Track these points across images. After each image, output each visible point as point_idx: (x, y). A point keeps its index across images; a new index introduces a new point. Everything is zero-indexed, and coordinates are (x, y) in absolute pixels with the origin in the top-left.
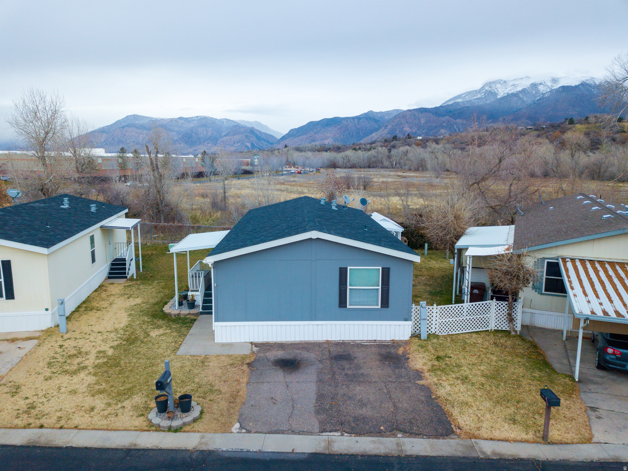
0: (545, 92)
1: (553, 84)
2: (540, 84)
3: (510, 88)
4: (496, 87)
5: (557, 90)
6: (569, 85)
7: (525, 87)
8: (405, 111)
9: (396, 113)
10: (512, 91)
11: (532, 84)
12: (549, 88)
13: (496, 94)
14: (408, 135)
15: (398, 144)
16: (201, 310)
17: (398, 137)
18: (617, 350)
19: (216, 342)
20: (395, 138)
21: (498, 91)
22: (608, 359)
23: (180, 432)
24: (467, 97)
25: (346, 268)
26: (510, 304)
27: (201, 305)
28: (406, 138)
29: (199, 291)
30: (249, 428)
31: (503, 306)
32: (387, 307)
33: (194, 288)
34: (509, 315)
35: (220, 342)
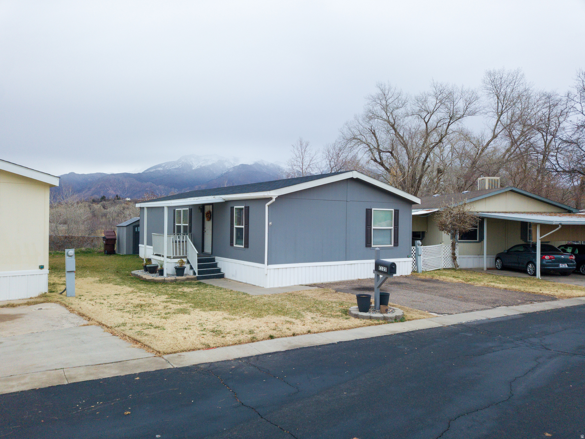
1: (235, 162)
2: (226, 161)
3: (202, 162)
4: (191, 160)
7: (214, 162)
9: (100, 177)
10: (204, 165)
11: (219, 160)
12: (232, 164)
13: (191, 166)
14: (117, 196)
15: (107, 204)
16: (197, 275)
17: (106, 198)
18: (552, 257)
19: (268, 287)
20: (103, 198)
21: (193, 163)
22: (545, 263)
23: (406, 321)
24: (167, 166)
25: (371, 210)
26: (453, 246)
27: (196, 270)
28: (115, 199)
29: (187, 257)
30: (446, 313)
31: (448, 248)
32: (397, 245)
33: (176, 254)
34: (454, 254)
35: (272, 286)
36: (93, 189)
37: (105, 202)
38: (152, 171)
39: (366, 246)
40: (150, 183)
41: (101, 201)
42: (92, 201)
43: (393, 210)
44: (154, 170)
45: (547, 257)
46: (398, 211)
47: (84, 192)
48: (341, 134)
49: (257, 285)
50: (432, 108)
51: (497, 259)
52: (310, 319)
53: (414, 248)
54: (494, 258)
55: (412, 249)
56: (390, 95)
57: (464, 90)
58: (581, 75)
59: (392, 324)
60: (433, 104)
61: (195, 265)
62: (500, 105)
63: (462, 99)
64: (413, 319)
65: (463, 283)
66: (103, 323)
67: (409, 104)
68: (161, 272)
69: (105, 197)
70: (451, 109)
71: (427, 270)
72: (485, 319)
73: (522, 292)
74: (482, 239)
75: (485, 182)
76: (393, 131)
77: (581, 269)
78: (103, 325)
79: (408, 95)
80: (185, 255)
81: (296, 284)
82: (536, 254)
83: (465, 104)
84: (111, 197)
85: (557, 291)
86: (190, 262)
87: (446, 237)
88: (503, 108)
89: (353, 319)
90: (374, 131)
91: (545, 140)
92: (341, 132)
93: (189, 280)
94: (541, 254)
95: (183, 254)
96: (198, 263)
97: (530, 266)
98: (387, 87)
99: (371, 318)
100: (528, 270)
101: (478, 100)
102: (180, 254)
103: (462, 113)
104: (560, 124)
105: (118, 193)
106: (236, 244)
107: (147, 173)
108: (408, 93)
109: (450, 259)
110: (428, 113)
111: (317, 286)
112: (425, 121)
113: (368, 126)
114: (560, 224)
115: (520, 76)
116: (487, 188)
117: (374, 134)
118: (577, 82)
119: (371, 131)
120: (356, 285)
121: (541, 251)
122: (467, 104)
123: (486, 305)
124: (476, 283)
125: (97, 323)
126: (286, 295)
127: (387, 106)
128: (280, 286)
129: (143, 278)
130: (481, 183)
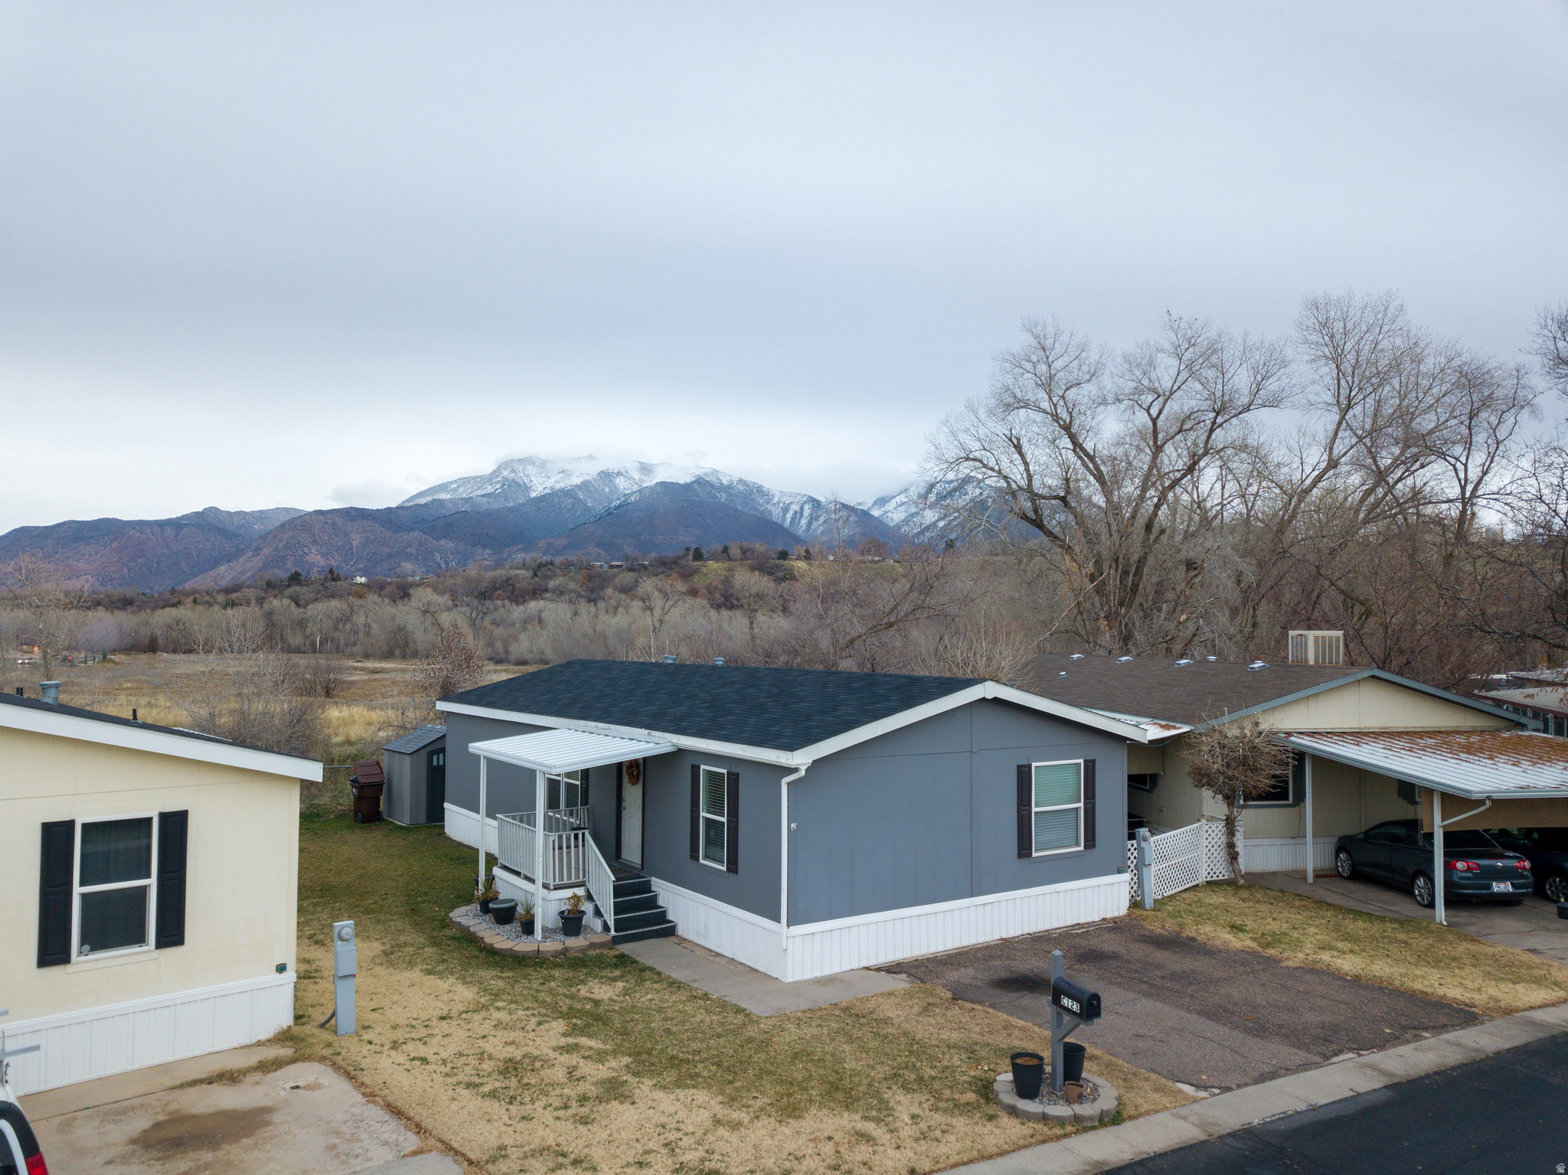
0: (629, 491)
1: (644, 477)
2: (619, 474)
3: (557, 478)
4: (526, 473)
5: (652, 489)
6: (674, 480)
7: (589, 478)
8: (310, 514)
9: (285, 518)
10: (561, 485)
11: (602, 472)
12: (636, 483)
13: (527, 489)
14: (331, 571)
15: (304, 594)
16: (613, 933)
17: (303, 577)
18: (1473, 863)
19: (790, 980)
20: (295, 578)
21: (531, 481)
22: (1458, 880)
23: (1124, 1120)
24: (462, 489)
25: (1029, 767)
26: (1230, 824)
27: (610, 918)
28: (326, 579)
29: (587, 884)
30: (1216, 1085)
31: (1216, 832)
32: (1094, 846)
33: (562, 879)
34: (1231, 846)
35: (798, 978)
36: (266, 551)
37: (298, 588)
38: (422, 501)
39: (1020, 855)
40: (416, 533)
41: (289, 586)
42: (265, 587)
43: (1081, 761)
44: (430, 498)
45: (1460, 865)
46: (1093, 761)
47: (242, 560)
48: (933, 448)
49: (761, 969)
50: (1167, 384)
51: (1339, 850)
52: (909, 1122)
53: (1132, 845)
54: (1333, 846)
55: (1129, 846)
56: (1058, 350)
57: (1251, 344)
58: (1549, 322)
59: (1094, 1132)
60: (1170, 371)
61: (607, 902)
62: (1343, 383)
63: (1245, 365)
64: (1141, 1115)
65: (1254, 953)
66: (455, 1145)
67: (1107, 372)
68: (528, 927)
69: (300, 575)
70: (1219, 394)
71: (1166, 895)
72: (1305, 1109)
73: (1397, 993)
74: (1300, 798)
75: (1306, 643)
76: (1066, 442)
77: (1548, 887)
78: (457, 1153)
79: (1106, 351)
80: (581, 879)
81: (855, 966)
82: (1432, 852)
83: (1252, 379)
84: (314, 575)
85: (1479, 990)
86: (594, 897)
87: (1213, 804)
88: (1353, 394)
89: (1005, 1120)
90: (1018, 440)
91: (1463, 482)
92: (931, 444)
93: (595, 949)
94: (1446, 854)
95: (577, 877)
96: (615, 897)
97: (1421, 882)
98: (1051, 331)
99: (1044, 1118)
100: (1417, 892)
101: (1287, 371)
102: (570, 878)
103: (1245, 400)
104: (1498, 444)
105: (333, 561)
106: (707, 857)
107: (410, 507)
108: (1104, 344)
109: (1221, 855)
110: (1159, 396)
111: (905, 972)
112: (1149, 414)
113: (1002, 430)
114: (1488, 797)
115: (1392, 311)
116: (1311, 662)
117: (1018, 448)
118: (1540, 340)
119: (1011, 440)
120: (1000, 968)
121: (1445, 846)
122: (1259, 377)
123: (1308, 1050)
124: (1285, 955)
125: (439, 1145)
126: (837, 1013)
127: (1051, 377)
128: (818, 974)
129: (485, 943)
130: (1297, 644)
